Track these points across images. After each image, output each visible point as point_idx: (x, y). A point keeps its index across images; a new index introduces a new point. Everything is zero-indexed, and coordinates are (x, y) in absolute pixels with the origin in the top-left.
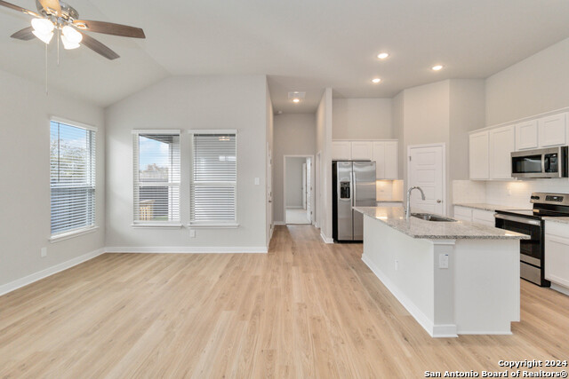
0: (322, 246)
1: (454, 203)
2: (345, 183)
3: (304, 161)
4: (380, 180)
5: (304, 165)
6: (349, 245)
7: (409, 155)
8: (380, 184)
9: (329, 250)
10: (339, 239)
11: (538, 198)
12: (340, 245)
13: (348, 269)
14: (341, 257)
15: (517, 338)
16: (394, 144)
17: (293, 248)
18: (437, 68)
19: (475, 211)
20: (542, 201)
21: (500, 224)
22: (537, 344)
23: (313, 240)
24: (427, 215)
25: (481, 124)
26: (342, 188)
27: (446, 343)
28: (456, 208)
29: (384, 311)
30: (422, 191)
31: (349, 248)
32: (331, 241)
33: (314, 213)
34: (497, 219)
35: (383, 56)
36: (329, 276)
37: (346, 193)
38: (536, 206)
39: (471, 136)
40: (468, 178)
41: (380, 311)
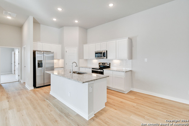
0: (27, 92)
1: (80, 66)
2: (40, 61)
3: (13, 50)
4: (55, 59)
5: (13, 53)
6: (42, 88)
7: (66, 51)
8: (55, 61)
9: (32, 93)
10: (37, 86)
11: (100, 64)
12: (38, 89)
13: (44, 100)
14: (39, 95)
15: (107, 108)
16: (60, 46)
17: (8, 98)
18: (76, 21)
19: (86, 69)
20: (101, 65)
21: (93, 72)
22: (111, 107)
23: (21, 90)
24: (76, 72)
25: (86, 42)
26: (38, 63)
27: (92, 120)
28: (80, 68)
29: (67, 116)
30: (76, 63)
31: (43, 90)
32: (33, 88)
33: (20, 76)
34: (92, 71)
35: (60, 9)
36: (35, 108)
37: (40, 65)
38: (99, 66)
39: (84, 46)
40: (83, 59)
41: (65, 117)
